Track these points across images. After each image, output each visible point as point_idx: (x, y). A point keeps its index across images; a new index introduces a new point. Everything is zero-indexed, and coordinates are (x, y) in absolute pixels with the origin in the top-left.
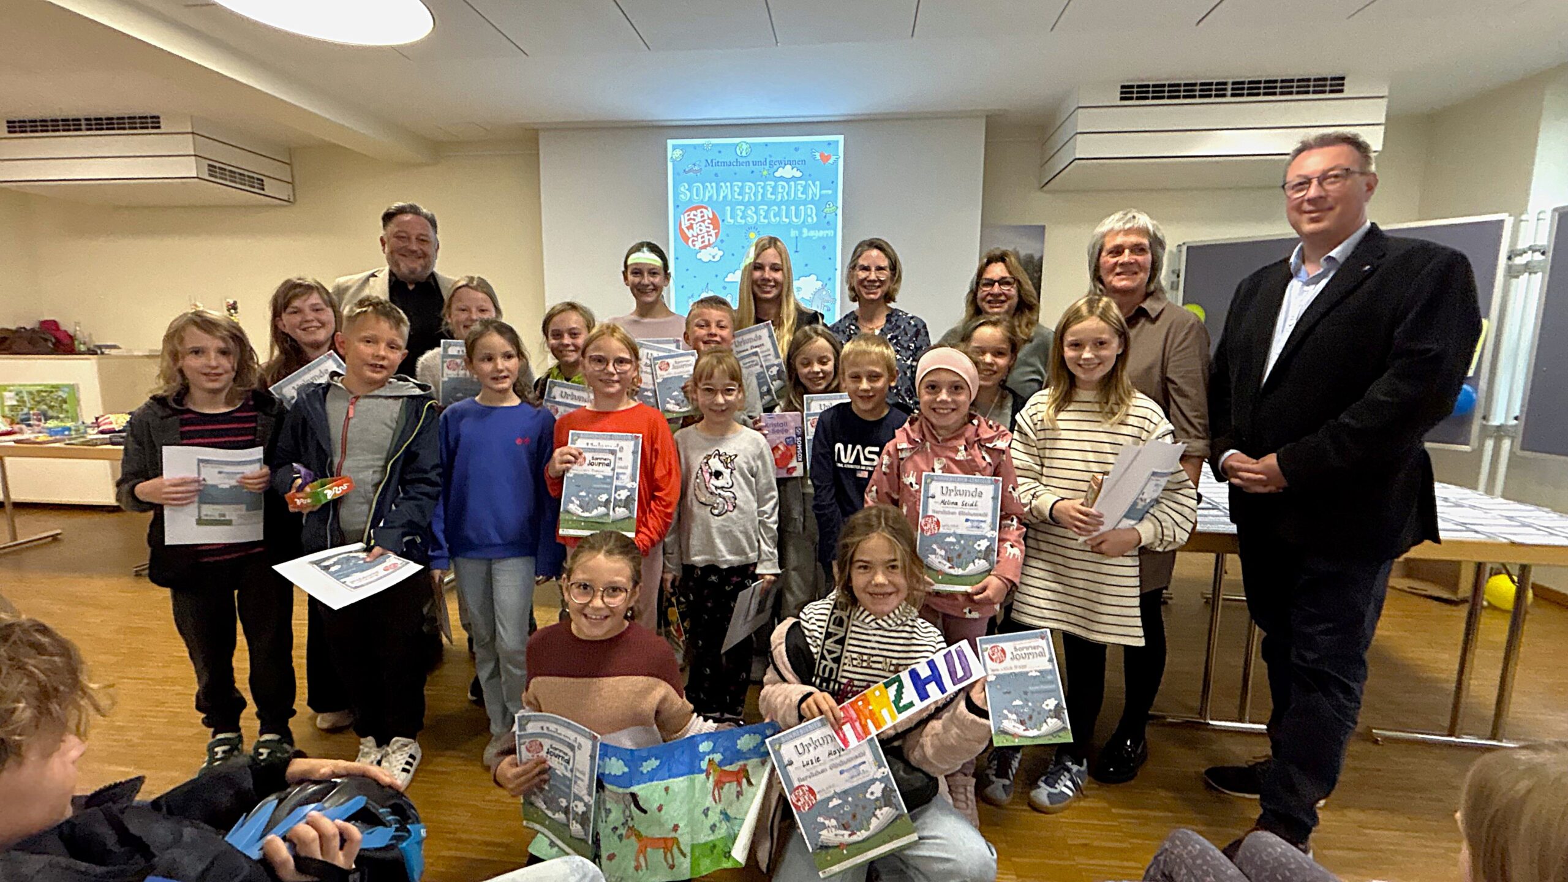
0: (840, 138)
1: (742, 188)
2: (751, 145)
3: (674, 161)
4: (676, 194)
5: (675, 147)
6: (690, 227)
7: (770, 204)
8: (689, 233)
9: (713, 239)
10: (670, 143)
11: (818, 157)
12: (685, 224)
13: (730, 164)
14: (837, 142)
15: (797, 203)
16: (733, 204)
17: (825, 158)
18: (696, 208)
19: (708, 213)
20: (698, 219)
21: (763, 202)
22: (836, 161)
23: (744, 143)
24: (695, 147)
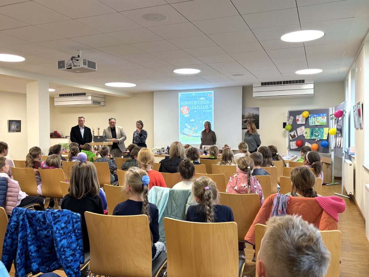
0: (213, 91)
1: (193, 102)
2: (195, 93)
3: (180, 97)
4: (180, 104)
5: (180, 94)
6: (183, 110)
7: (199, 105)
8: (183, 111)
9: (187, 113)
10: (179, 93)
11: (208, 95)
12: (182, 109)
13: (191, 97)
14: (212, 92)
15: (205, 105)
16: (192, 105)
17: (210, 96)
18: (184, 106)
19: (187, 107)
20: (185, 108)
21: (197, 105)
22: (212, 96)
23: (194, 93)
24: (184, 94)
